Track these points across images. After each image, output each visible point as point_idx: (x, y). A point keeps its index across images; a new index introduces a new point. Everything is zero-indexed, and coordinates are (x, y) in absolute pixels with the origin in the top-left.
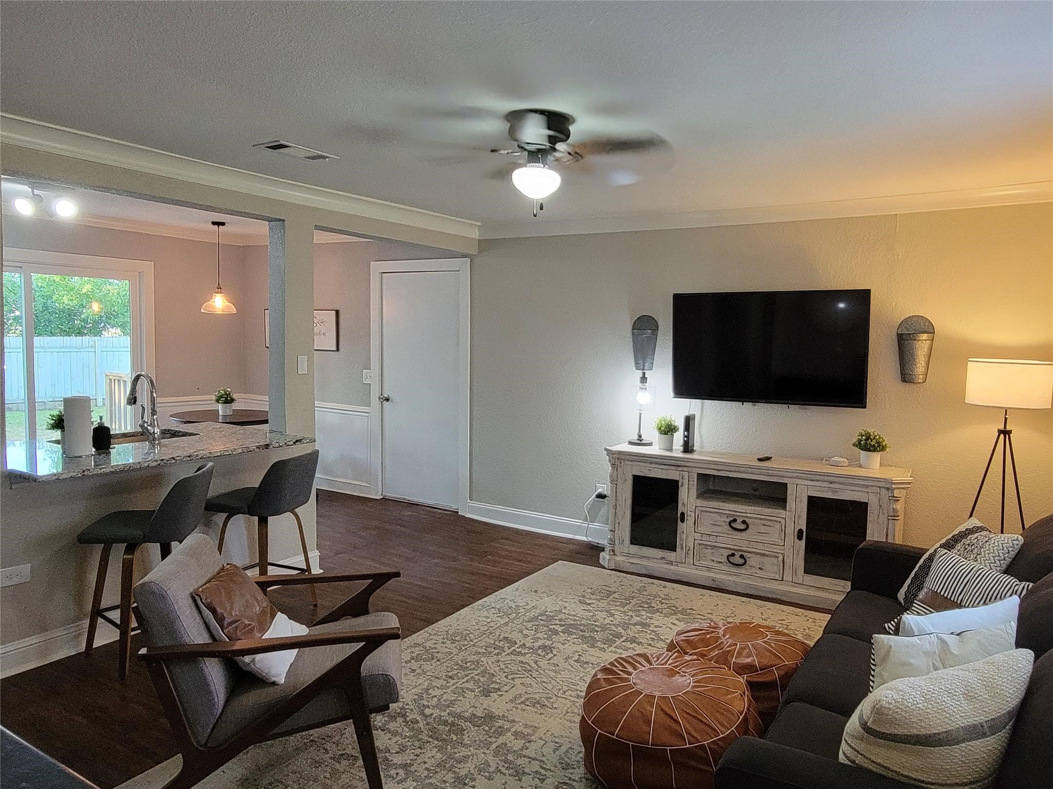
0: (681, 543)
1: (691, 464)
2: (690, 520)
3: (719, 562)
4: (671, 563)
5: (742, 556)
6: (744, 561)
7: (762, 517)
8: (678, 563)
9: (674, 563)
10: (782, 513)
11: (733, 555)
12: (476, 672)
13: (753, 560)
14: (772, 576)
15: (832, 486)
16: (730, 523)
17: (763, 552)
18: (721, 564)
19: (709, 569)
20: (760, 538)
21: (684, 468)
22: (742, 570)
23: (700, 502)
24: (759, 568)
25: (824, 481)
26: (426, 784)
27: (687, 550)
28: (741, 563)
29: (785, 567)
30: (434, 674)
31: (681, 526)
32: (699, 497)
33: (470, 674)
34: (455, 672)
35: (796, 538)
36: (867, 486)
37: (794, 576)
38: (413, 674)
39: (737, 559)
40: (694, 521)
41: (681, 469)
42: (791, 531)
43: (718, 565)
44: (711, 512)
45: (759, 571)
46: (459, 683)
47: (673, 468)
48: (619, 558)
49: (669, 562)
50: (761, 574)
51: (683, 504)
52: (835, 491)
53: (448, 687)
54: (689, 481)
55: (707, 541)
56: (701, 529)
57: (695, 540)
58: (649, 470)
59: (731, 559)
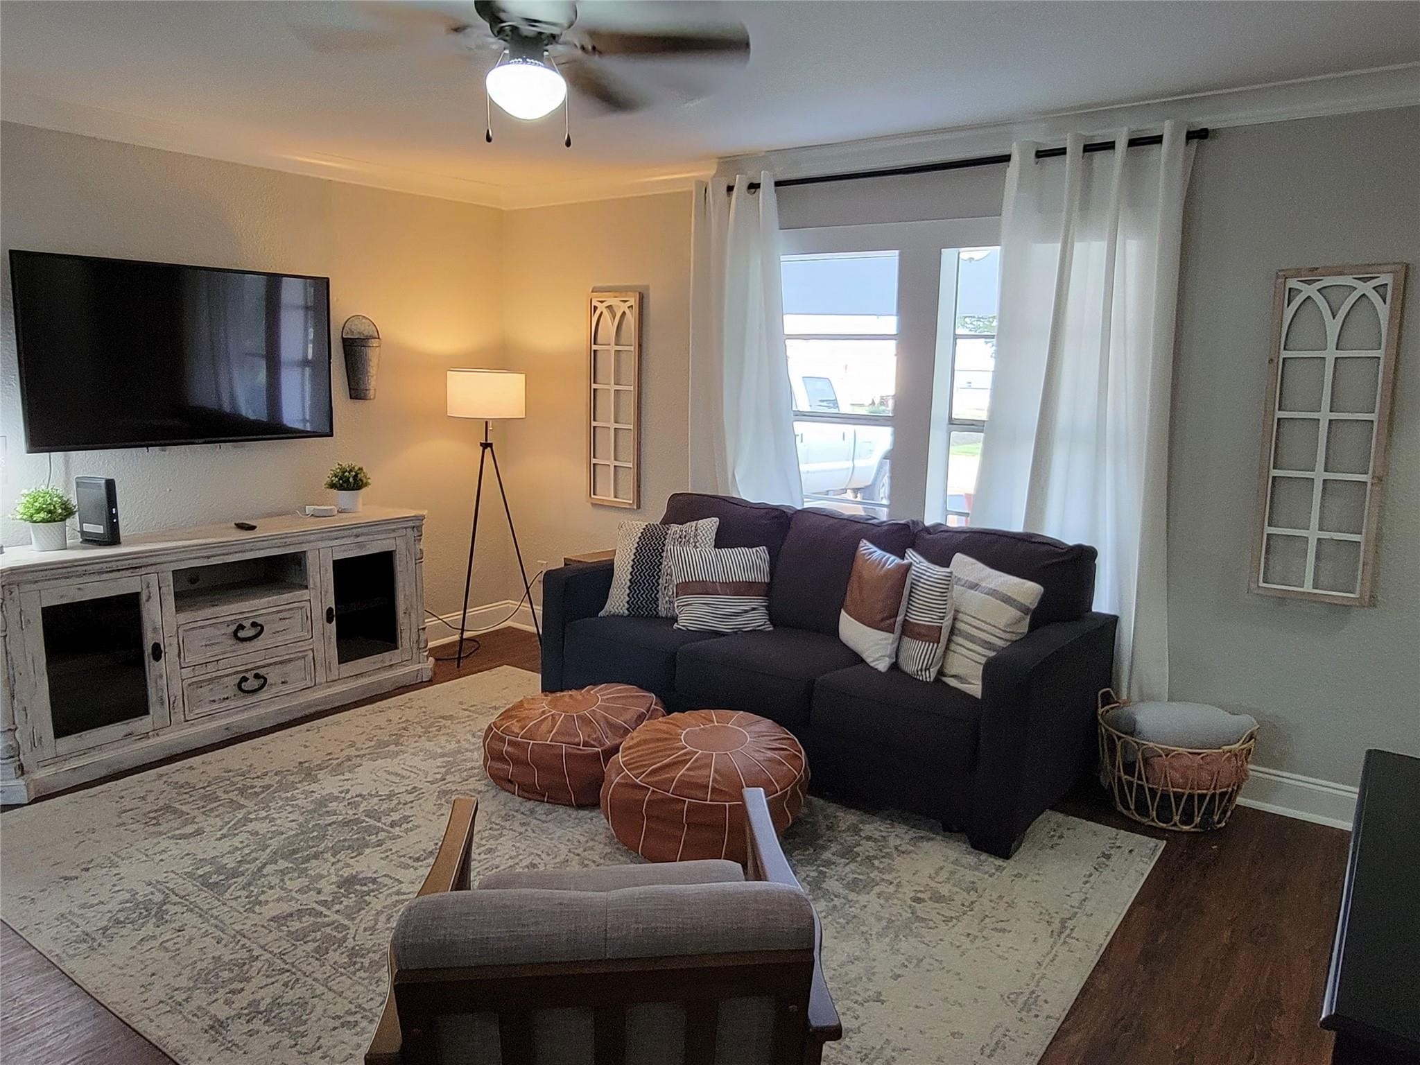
0: (160, 695)
1: (164, 559)
2: (170, 653)
3: (224, 699)
4: (146, 736)
5: (257, 676)
6: (263, 680)
7: (281, 608)
8: (156, 731)
9: (150, 734)
10: (305, 594)
11: (245, 679)
13: (273, 676)
14: (302, 685)
15: (359, 540)
16: (235, 633)
17: (288, 657)
18: (227, 701)
19: (211, 716)
20: (280, 639)
21: (149, 568)
22: (263, 695)
23: (183, 617)
24: (283, 683)
25: (350, 536)
27: (171, 702)
28: (257, 687)
29: (317, 665)
31: (154, 669)
32: (178, 609)
35: (325, 621)
36: (394, 530)
37: (328, 672)
39: (252, 684)
40: (177, 651)
41: (144, 571)
42: (318, 613)
43: (223, 704)
44: (202, 627)
45: (285, 687)
47: (128, 573)
48: (41, 774)
49: (142, 736)
50: (286, 689)
51: (155, 630)
52: (361, 545)
54: (160, 588)
55: (203, 674)
56: (190, 659)
57: (183, 680)
58: (79, 589)
59: (245, 686)
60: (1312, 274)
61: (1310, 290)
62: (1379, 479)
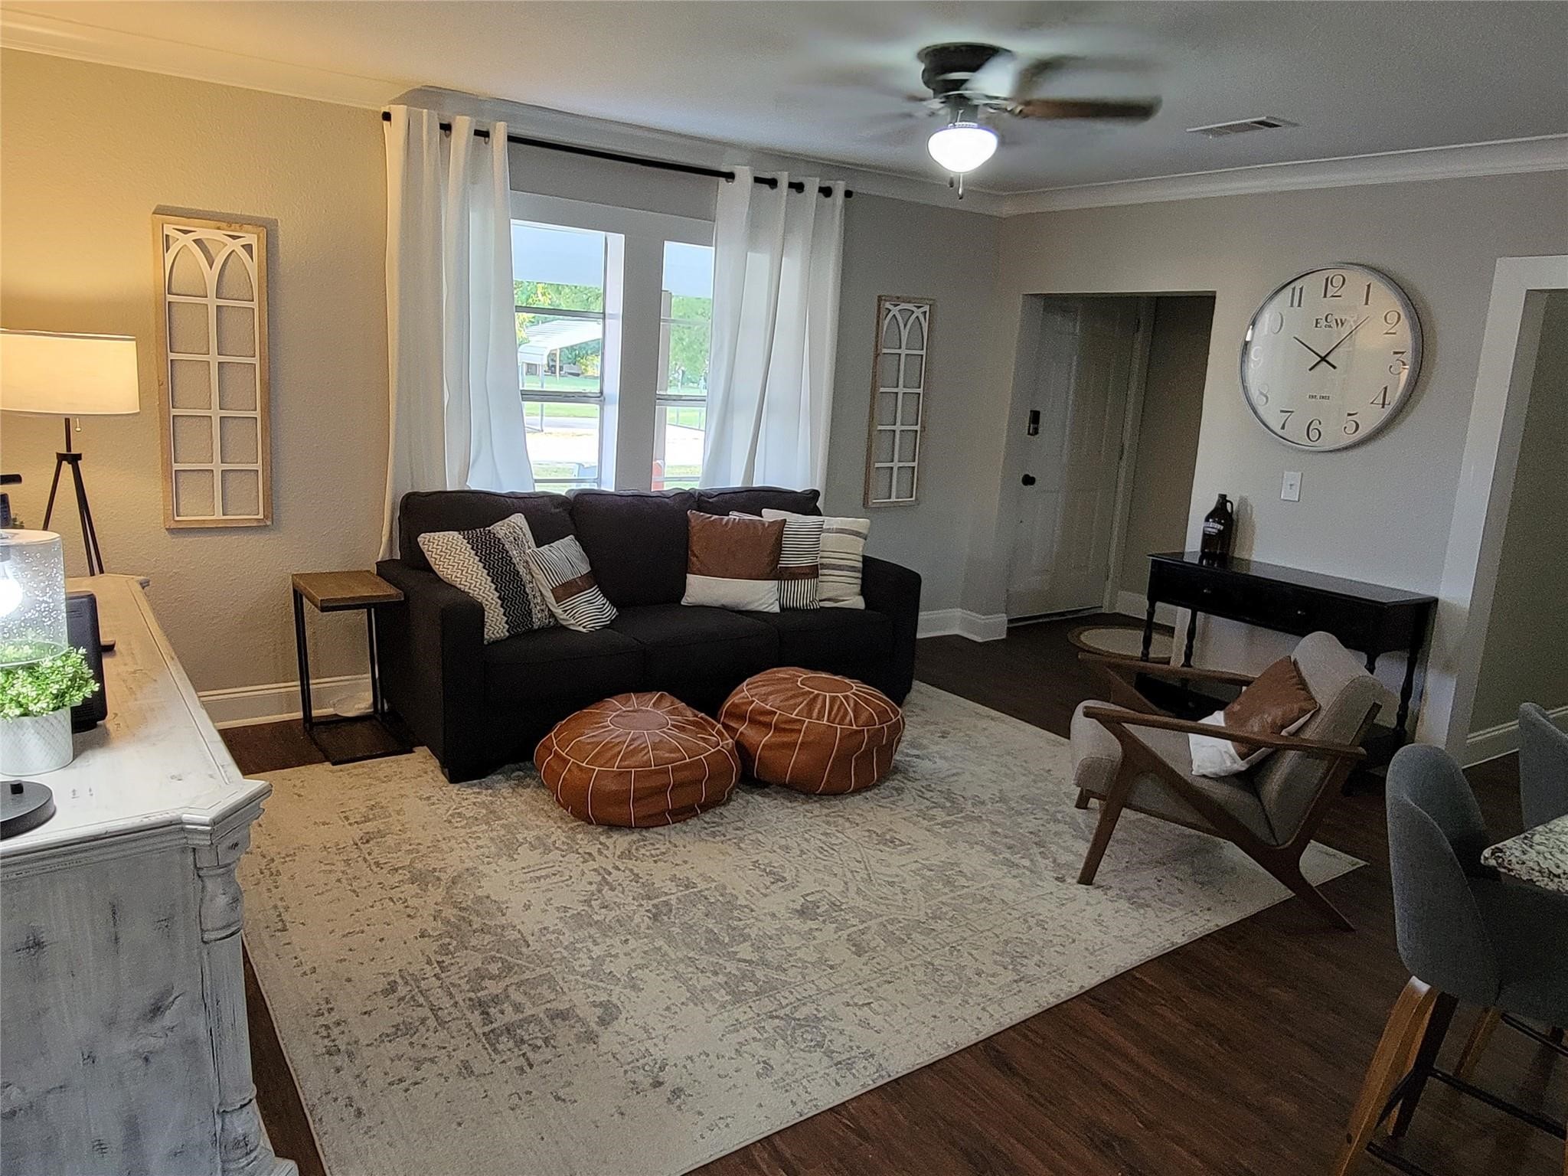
12: (944, 899)
26: (1033, 804)
30: (1009, 910)
33: (954, 898)
34: (975, 907)
38: (1041, 918)
46: (974, 888)
53: (992, 886)
60: (897, 300)
61: (895, 311)
62: (923, 428)
